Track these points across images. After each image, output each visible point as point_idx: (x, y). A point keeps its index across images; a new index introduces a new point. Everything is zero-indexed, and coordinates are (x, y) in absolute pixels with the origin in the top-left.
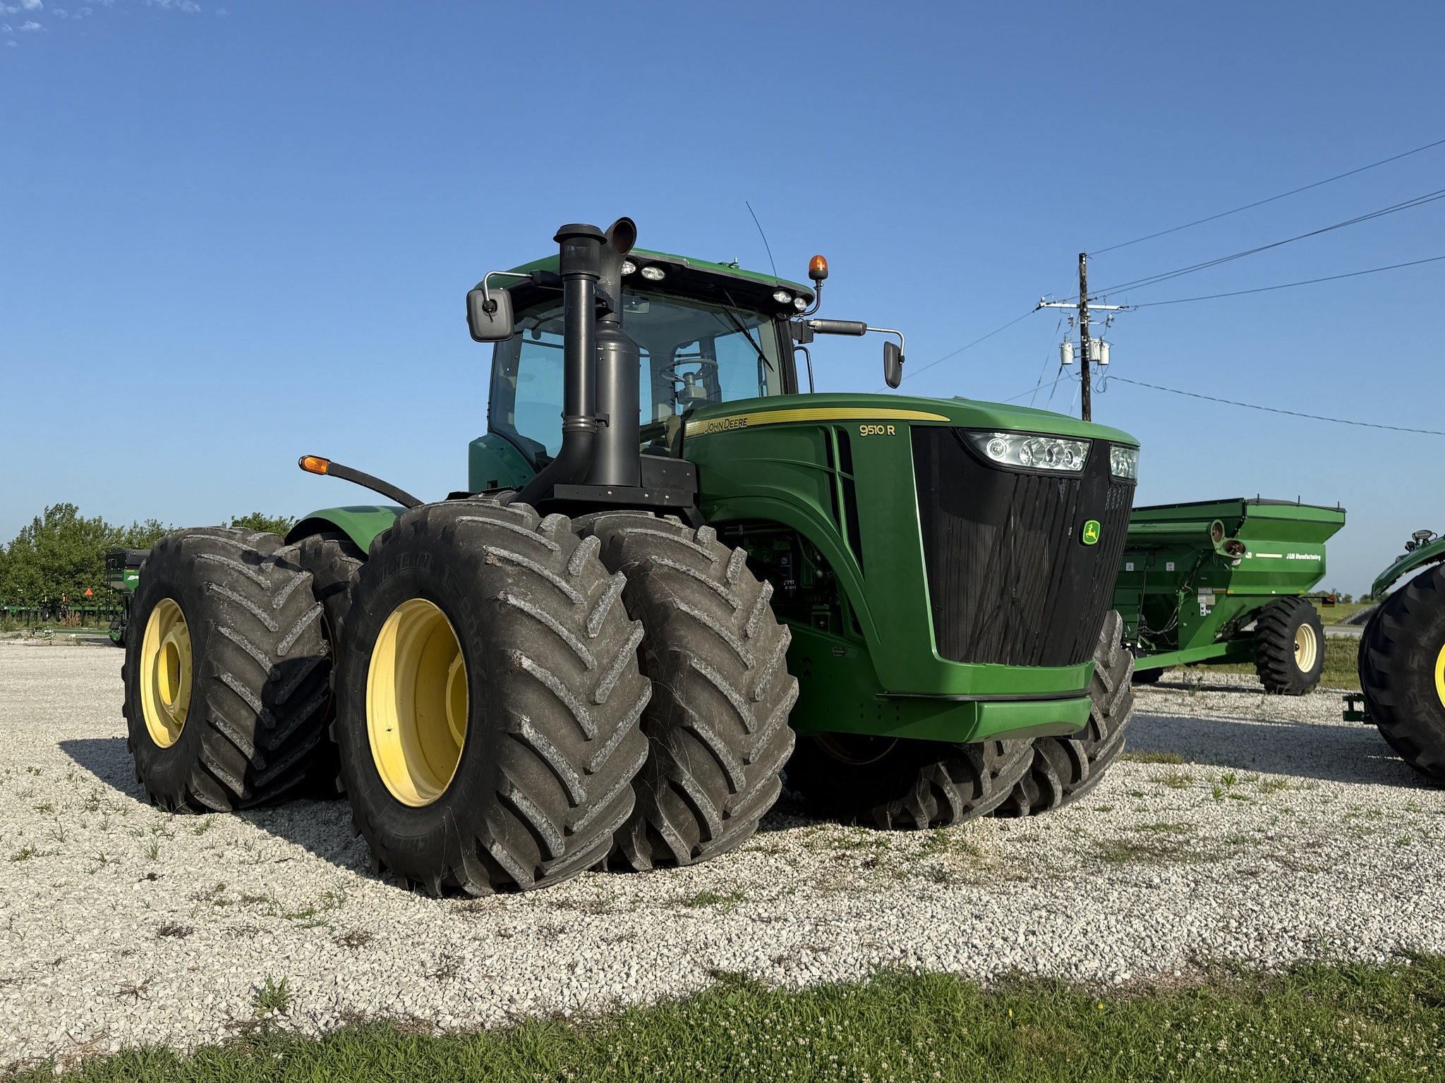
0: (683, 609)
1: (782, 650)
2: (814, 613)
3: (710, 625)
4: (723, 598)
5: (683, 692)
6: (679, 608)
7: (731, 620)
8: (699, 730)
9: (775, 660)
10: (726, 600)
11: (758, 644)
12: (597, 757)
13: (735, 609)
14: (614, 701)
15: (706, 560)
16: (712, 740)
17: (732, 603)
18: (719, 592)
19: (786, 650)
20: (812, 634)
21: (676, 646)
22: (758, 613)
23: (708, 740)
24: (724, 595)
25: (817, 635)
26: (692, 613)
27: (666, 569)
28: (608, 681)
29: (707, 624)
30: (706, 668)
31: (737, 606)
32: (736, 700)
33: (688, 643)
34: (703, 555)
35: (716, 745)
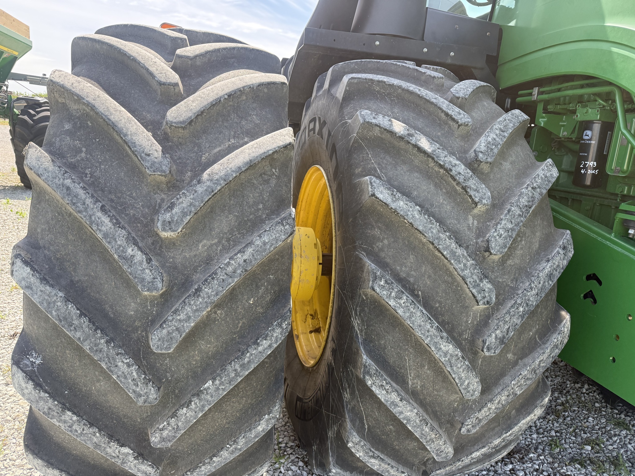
0: (380, 196)
1: (550, 276)
2: (620, 216)
3: (421, 228)
4: (458, 183)
5: (363, 321)
6: (373, 195)
7: (466, 219)
8: (374, 389)
9: (534, 292)
10: (464, 188)
11: (509, 262)
12: (162, 430)
13: (476, 204)
14: (210, 343)
15: (451, 123)
16: (396, 405)
17: (472, 193)
18: (453, 173)
19: (557, 275)
20: (612, 246)
21: (364, 250)
22: (518, 212)
23: (388, 404)
24: (461, 179)
25: (619, 249)
26: (393, 206)
27: (377, 132)
28: (182, 316)
29: (416, 225)
30: (398, 297)
31: (481, 199)
32: (446, 354)
33: (382, 250)
34: (447, 114)
35: (401, 413)
